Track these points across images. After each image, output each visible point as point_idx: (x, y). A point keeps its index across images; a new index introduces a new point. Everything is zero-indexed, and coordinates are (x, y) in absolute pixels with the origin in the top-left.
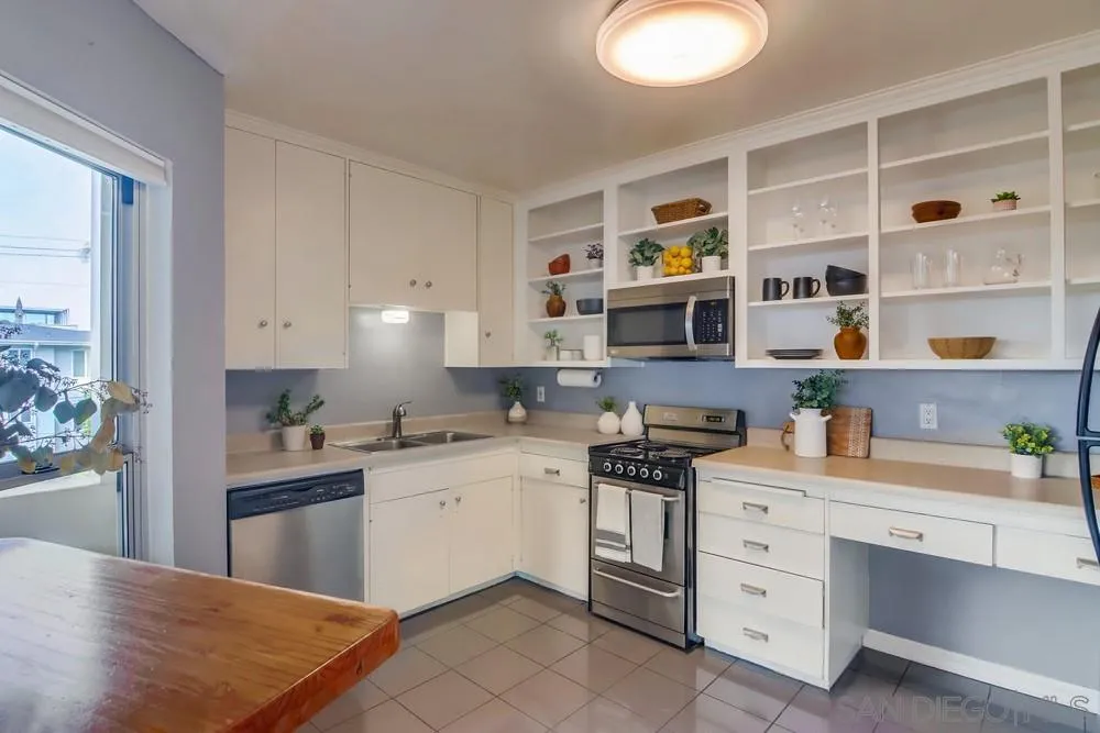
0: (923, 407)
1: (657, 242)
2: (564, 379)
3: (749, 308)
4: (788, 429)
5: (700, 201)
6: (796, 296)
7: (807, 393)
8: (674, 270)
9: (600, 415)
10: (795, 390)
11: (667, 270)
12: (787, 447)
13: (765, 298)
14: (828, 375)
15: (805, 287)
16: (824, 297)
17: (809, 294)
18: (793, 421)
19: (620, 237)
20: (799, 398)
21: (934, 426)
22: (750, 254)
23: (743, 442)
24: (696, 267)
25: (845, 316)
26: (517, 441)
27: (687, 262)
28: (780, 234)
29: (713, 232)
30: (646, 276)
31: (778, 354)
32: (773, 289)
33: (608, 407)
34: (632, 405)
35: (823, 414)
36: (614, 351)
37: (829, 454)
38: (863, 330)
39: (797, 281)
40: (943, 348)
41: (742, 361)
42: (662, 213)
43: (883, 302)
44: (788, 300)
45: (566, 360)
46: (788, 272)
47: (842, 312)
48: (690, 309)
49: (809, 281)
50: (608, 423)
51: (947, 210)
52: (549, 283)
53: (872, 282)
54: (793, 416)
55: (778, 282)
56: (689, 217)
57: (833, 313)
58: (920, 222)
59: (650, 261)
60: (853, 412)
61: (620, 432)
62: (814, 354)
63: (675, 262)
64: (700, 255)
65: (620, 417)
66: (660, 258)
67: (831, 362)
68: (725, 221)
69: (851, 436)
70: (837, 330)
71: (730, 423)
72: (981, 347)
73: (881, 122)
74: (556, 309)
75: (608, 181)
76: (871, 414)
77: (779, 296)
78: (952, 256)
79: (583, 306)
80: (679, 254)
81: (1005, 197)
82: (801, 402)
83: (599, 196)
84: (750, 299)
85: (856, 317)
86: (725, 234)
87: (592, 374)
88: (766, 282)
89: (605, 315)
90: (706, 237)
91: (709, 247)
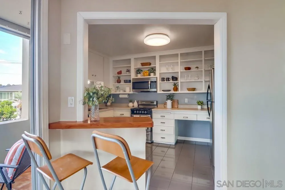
0: (186, 99)
1: (141, 69)
2: (121, 96)
3: (160, 83)
4: (165, 104)
5: (150, 63)
6: (167, 81)
7: (168, 97)
8: (145, 75)
9: (129, 103)
10: (166, 97)
11: (144, 75)
12: (165, 107)
13: (162, 81)
14: (172, 94)
15: (168, 79)
16: (171, 81)
17: (169, 81)
18: (166, 102)
19: (134, 68)
20: (167, 98)
21: (187, 102)
22: (160, 73)
23: (157, 107)
24: (149, 75)
25: (175, 85)
26: (114, 109)
27: (148, 74)
28: (164, 70)
29: (153, 69)
30: (139, 76)
31: (163, 91)
32: (163, 79)
33: (131, 101)
34: (136, 101)
35: (171, 101)
36: (134, 90)
37: (172, 108)
38: (177, 87)
39: (167, 78)
40: (189, 89)
41: (159, 92)
42: (143, 64)
43: (181, 82)
44: (165, 81)
45: (121, 92)
46: (166, 76)
47: (174, 84)
48: (149, 83)
49: (169, 78)
50: (131, 104)
51: (189, 69)
52: (117, 76)
53: (179, 79)
54: (166, 101)
55: (164, 78)
56: (148, 66)
57: (173, 84)
58: (186, 70)
59: (140, 73)
60: (175, 100)
61: (133, 106)
62: (170, 91)
63: (146, 74)
64: (150, 72)
65: (133, 103)
66: (142, 73)
67: (172, 92)
68: (155, 67)
69: (175, 104)
70: (174, 87)
71: (155, 103)
72: (194, 89)
73: (180, 54)
74: (119, 81)
75: (132, 57)
76: (178, 101)
77: (164, 81)
78: (190, 75)
79: (126, 81)
80: (146, 72)
81: (197, 67)
82: (167, 99)
83: (129, 60)
84: (160, 81)
85: (176, 85)
86: (155, 69)
87: (127, 95)
88: (162, 78)
89: (131, 83)
90: (151, 70)
91: (152, 71)
